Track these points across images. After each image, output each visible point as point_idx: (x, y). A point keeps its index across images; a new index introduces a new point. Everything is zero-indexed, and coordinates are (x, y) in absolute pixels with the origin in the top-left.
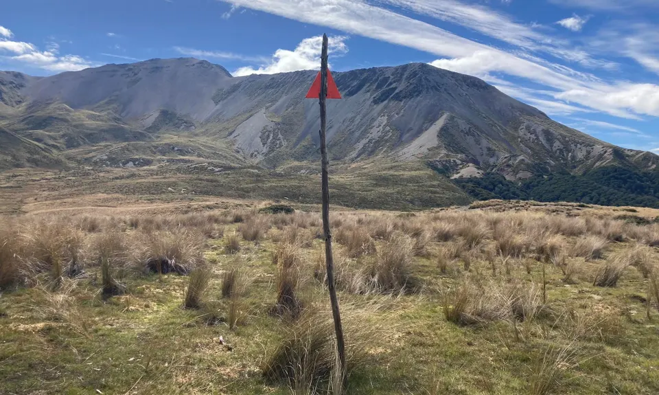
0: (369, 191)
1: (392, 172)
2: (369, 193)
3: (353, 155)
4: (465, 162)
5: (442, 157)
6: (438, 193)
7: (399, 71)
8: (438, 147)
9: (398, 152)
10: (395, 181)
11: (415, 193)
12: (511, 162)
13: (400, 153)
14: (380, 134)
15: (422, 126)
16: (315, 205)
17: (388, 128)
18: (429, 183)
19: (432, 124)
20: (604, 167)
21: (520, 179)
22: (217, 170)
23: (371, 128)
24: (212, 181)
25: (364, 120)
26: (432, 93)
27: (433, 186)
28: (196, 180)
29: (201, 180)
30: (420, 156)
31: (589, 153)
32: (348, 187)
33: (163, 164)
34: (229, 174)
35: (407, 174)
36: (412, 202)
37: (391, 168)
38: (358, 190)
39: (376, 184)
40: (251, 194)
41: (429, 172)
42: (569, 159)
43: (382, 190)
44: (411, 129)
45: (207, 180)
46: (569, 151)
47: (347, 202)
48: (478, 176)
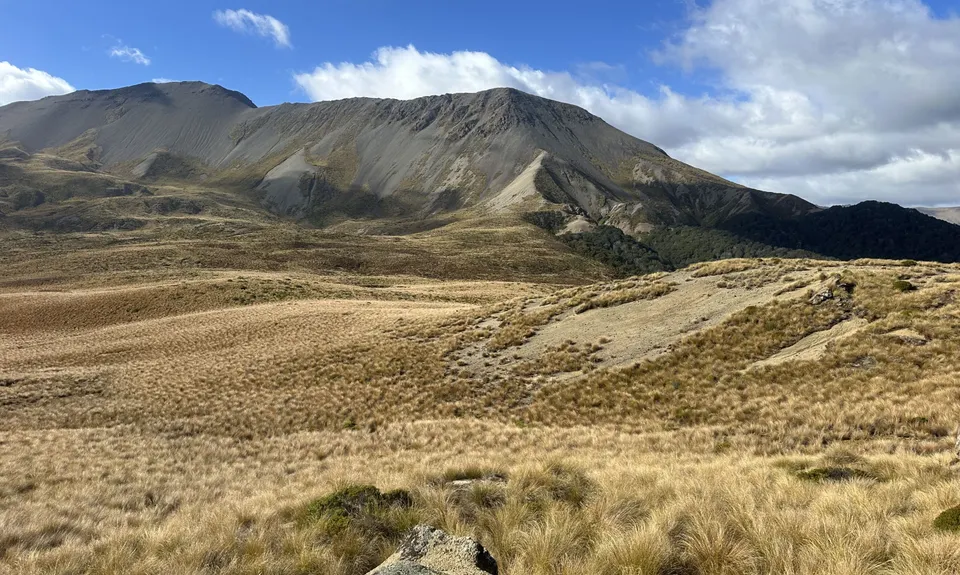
0: (456, 254)
1: (481, 229)
2: (457, 257)
3: (426, 209)
4: (573, 213)
5: (542, 208)
6: (547, 254)
7: (481, 98)
8: (535, 197)
9: (485, 203)
10: (490, 240)
11: (518, 255)
12: (627, 212)
13: (488, 205)
14: (460, 180)
15: (513, 169)
16: (383, 277)
17: (470, 173)
18: (532, 242)
19: (525, 167)
20: (741, 214)
21: (639, 232)
22: (237, 232)
23: (448, 173)
24: (229, 247)
25: (438, 162)
26: (524, 127)
27: (539, 246)
28: (204, 246)
29: (212, 246)
30: (513, 207)
31: (720, 198)
32: (427, 250)
33: (161, 226)
34: (254, 237)
35: (502, 230)
36: (515, 267)
37: (481, 223)
38: (441, 254)
39: (463, 245)
40: (288, 264)
41: (530, 227)
42: (697, 205)
43: (473, 253)
44: (499, 174)
45: (223, 246)
46: (697, 196)
47: (427, 270)
48: (589, 230)
